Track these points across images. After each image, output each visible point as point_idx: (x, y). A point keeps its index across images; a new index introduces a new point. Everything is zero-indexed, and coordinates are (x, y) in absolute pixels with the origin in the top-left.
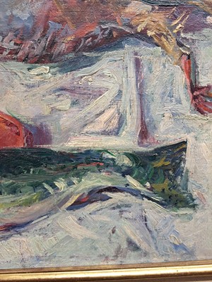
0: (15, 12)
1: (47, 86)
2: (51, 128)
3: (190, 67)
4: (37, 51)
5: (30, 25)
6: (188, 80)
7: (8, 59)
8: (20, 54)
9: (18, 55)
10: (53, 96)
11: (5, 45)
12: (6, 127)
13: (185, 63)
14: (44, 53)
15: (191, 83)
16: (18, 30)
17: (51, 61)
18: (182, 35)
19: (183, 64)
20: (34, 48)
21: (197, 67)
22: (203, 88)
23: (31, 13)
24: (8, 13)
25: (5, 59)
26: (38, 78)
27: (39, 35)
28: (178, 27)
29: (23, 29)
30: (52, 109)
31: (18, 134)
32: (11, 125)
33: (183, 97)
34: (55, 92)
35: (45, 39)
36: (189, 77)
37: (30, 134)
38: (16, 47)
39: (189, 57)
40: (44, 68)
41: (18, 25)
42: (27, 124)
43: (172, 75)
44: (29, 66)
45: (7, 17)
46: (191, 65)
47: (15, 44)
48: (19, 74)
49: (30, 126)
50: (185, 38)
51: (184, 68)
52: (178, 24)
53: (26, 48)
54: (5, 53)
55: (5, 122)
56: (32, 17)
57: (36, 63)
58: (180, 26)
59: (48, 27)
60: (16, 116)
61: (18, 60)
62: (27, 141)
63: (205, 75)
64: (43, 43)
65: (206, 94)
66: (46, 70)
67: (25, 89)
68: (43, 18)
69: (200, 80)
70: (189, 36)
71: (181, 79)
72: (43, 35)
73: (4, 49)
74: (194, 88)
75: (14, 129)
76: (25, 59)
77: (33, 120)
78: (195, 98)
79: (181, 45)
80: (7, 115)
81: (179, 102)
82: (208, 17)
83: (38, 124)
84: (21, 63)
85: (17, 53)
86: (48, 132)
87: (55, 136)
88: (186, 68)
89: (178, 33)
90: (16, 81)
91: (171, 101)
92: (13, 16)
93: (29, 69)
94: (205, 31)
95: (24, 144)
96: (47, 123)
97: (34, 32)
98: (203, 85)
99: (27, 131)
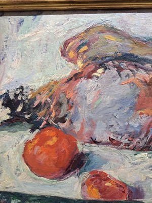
0: (130, 123)
1: (145, 164)
2: (145, 189)
4: (141, 144)
5: (139, 130)
7: (123, 148)
8: (131, 145)
9: (130, 146)
10: (148, 170)
11: (122, 141)
12: (117, 188)
14: (145, 145)
16: (131, 133)
17: (149, 150)
20: (139, 143)
23: (140, 124)
24: (126, 124)
25: (122, 148)
26: (140, 160)
27: (143, 135)
29: (134, 132)
30: (147, 178)
31: (124, 192)
32: (120, 186)
34: (149, 167)
35: (146, 138)
37: (131, 192)
38: (129, 142)
40: (144, 154)
41: (131, 130)
42: (130, 186)
44: (135, 152)
45: (125, 126)
47: (129, 140)
48: (129, 157)
49: (132, 187)
53: (135, 142)
54: (122, 145)
55: (117, 184)
56: (140, 126)
57: (140, 151)
59: (149, 131)
60: (124, 181)
61: (129, 149)
62: (129, 197)
64: (145, 140)
66: (146, 155)
67: (131, 166)
68: (147, 126)
72: (146, 136)
73: (121, 143)
75: (122, 189)
76: (134, 149)
77: (134, 184)
80: (118, 181)
83: (137, 186)
84: (130, 151)
85: (129, 146)
86: (142, 191)
87: (147, 194)
90: (127, 161)
92: (129, 125)
93: (135, 155)
95: (127, 198)
96: (143, 186)
97: (140, 133)
99: (129, 191)
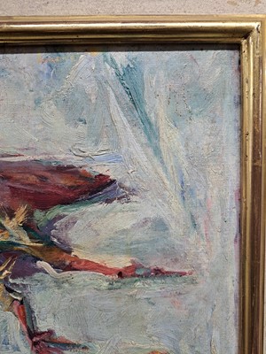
3: (24, 313)
6: (24, 326)
13: (18, 308)
15: (28, 329)
18: (10, 280)
19: (15, 310)
21: (33, 312)
22: (43, 333)
28: (4, 274)
33: (21, 344)
36: (25, 323)
39: (22, 302)
43: (4, 321)
46: (26, 311)
50: (15, 284)
51: (17, 314)
52: (3, 271)
58: (6, 272)
63: (44, 320)
65: (48, 340)
69: (38, 325)
70: (18, 281)
71: (15, 325)
74: (32, 333)
78: (35, 344)
79: (11, 291)
81: (17, 349)
82: (38, 262)
88: (19, 314)
89: (6, 279)
91: (8, 349)
94: (37, 276)
98: (43, 330)
